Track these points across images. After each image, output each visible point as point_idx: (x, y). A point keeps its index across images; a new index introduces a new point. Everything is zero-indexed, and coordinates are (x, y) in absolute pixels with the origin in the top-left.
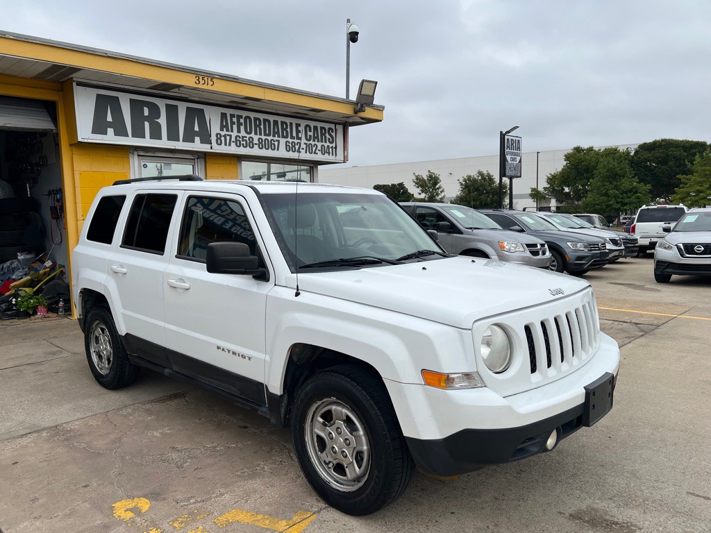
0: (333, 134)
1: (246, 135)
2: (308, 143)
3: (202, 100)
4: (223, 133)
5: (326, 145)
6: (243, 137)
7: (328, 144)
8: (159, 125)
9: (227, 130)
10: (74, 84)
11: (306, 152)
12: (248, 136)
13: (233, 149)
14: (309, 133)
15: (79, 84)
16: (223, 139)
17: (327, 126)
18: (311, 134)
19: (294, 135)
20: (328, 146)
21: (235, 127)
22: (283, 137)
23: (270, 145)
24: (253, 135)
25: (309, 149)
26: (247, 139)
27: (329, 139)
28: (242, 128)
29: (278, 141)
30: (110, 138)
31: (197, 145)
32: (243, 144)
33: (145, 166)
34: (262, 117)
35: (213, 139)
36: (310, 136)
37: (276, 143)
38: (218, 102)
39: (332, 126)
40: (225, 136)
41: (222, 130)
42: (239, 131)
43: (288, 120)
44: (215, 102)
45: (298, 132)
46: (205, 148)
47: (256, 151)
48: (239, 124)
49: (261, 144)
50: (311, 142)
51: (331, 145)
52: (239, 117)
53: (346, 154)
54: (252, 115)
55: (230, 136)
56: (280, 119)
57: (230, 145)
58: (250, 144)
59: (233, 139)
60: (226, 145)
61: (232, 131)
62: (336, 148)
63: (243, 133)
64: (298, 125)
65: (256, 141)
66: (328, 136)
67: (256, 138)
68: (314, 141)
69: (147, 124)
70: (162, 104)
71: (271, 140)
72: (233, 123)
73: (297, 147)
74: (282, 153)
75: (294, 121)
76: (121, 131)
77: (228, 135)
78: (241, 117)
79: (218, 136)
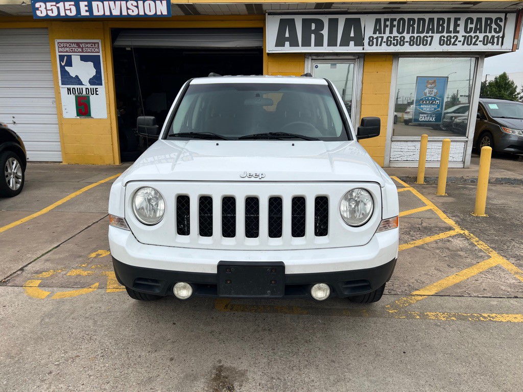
0: (502, 24)
1: (397, 35)
2: (467, 35)
3: (359, 11)
4: (375, 36)
5: (490, 35)
6: (394, 37)
7: (493, 33)
8: (322, 35)
9: (380, 33)
10: (267, 14)
11: (463, 44)
12: (400, 36)
13: (384, 49)
14: (470, 26)
15: (270, 14)
16: (375, 41)
17: (494, 16)
18: (473, 26)
19: (452, 29)
20: (493, 37)
21: (388, 30)
22: (438, 32)
23: (424, 42)
24: (405, 34)
25: (467, 40)
26: (398, 38)
27: (495, 29)
28: (395, 29)
29: (432, 37)
30: (287, 49)
31: (352, 48)
32: (394, 43)
33: (317, 67)
34: (416, 17)
35: (366, 41)
36: (471, 29)
37: (429, 39)
38: (374, 10)
39: (502, 16)
40: (377, 38)
41: (375, 33)
42: (391, 32)
43: (445, 16)
44: (371, 10)
45: (456, 25)
46: (359, 50)
47: (407, 48)
48: (392, 26)
49: (412, 42)
50: (472, 34)
51: (496, 35)
52: (393, 20)
53: (515, 43)
54: (406, 17)
55: (382, 38)
56: (436, 16)
57: (381, 45)
58: (402, 42)
59: (385, 40)
60: (377, 45)
61: (384, 33)
62: (503, 37)
63: (395, 33)
64: (457, 20)
65: (407, 39)
66: (494, 26)
67: (407, 37)
68: (475, 32)
69: (313, 36)
70: (325, 19)
71: (424, 37)
72: (386, 26)
73: (453, 40)
74: (435, 47)
75: (453, 16)
76: (294, 43)
77: (380, 37)
78: (395, 20)
79: (371, 39)
